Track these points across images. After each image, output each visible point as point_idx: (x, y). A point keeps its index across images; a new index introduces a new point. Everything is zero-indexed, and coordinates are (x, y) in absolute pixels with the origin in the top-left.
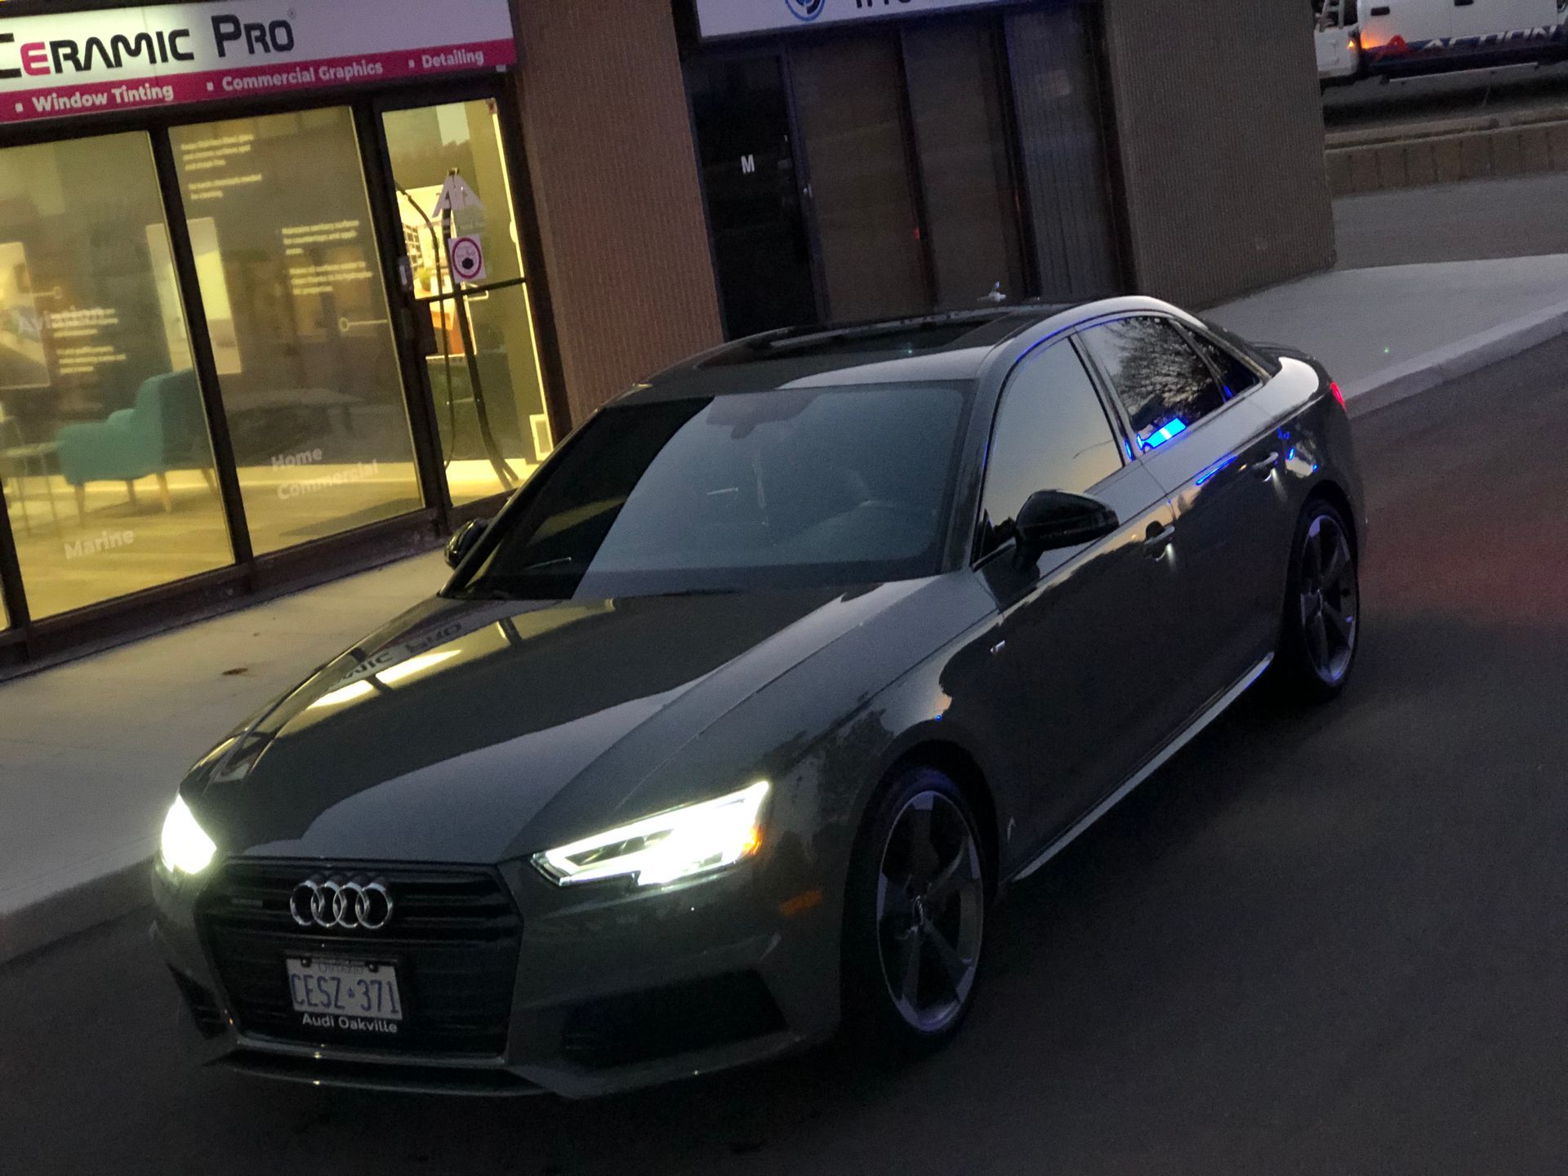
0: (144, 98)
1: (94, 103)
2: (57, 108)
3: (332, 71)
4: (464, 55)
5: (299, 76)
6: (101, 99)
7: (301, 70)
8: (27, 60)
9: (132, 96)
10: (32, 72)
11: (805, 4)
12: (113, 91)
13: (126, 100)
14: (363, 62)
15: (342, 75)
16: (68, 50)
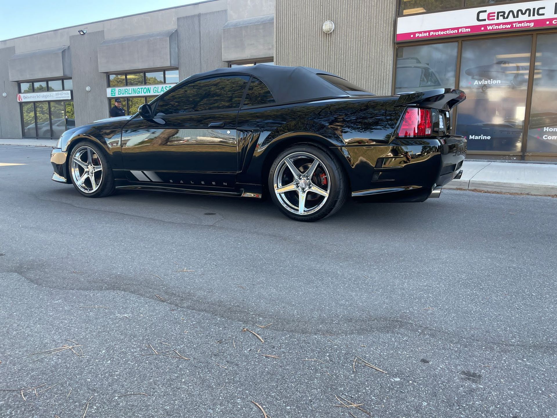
0: (523, 26)
1: (506, 27)
2: (494, 28)
6: (509, 26)
9: (518, 25)
12: (513, 24)
13: (517, 26)
16: (502, 14)
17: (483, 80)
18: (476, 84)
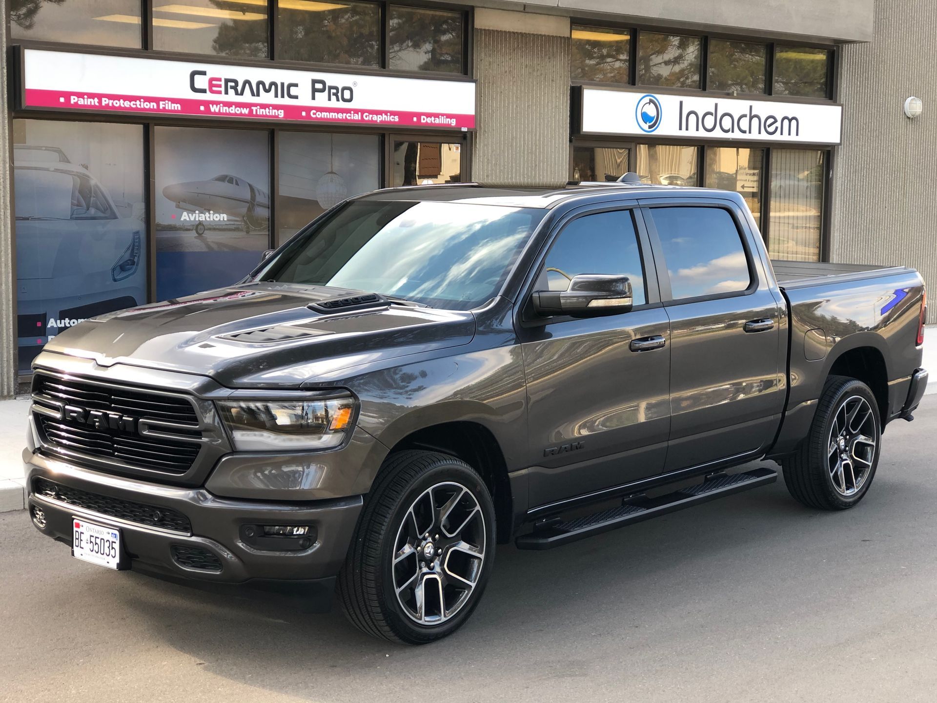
0: (268, 114)
1: (241, 112)
2: (221, 111)
3: (371, 116)
4: (445, 119)
5: (352, 115)
6: (245, 111)
7: (354, 114)
8: (211, 85)
9: (261, 112)
10: (212, 92)
11: (648, 123)
12: (253, 108)
13: (258, 113)
14: (389, 114)
15: (376, 119)
16: (233, 84)
17: (197, 212)
18: (185, 220)
